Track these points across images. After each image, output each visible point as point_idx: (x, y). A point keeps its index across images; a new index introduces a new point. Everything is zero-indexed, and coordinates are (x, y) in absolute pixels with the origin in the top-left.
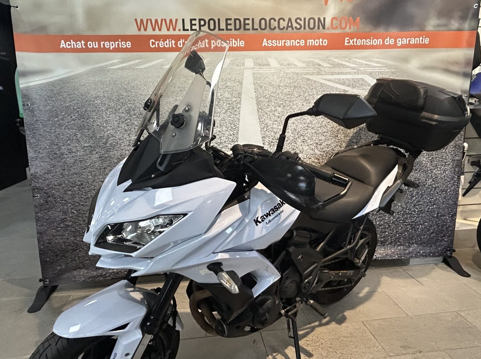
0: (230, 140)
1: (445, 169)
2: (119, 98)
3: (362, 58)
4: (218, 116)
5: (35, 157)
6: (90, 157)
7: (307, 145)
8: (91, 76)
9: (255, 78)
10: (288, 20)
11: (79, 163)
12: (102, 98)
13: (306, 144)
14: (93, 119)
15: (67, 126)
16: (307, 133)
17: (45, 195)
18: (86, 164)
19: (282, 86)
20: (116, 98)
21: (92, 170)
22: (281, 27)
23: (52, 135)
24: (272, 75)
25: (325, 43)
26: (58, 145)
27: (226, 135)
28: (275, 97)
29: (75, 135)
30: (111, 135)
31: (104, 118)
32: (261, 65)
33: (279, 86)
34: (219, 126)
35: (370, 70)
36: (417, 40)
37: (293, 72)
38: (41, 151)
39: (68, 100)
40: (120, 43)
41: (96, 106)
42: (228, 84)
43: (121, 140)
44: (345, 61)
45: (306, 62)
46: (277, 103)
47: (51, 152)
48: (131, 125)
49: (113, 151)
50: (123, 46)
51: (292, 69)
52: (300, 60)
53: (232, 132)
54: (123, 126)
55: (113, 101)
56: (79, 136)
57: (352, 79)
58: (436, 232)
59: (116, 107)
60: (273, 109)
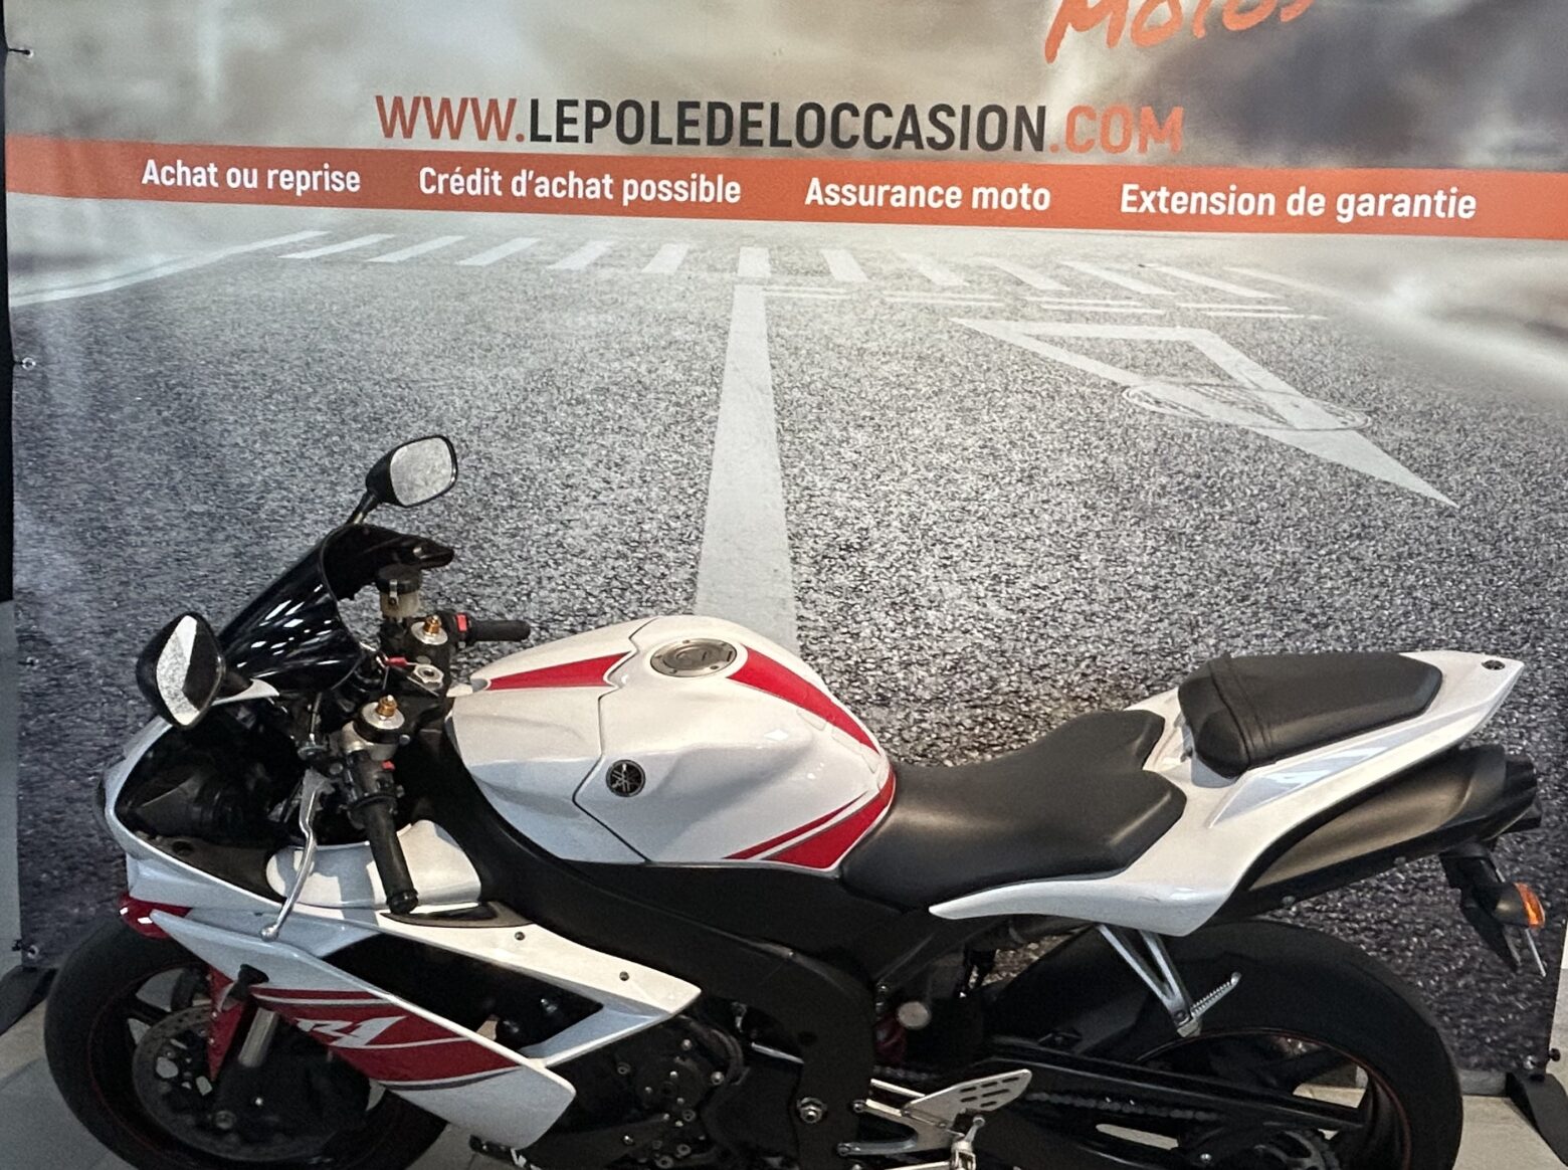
0: (675, 535)
1: (1530, 721)
2: (310, 359)
3: (1190, 264)
4: (637, 444)
5: (38, 533)
6: (207, 550)
7: (959, 581)
8: (230, 280)
9: (775, 319)
10: (902, 113)
11: (174, 565)
12: (256, 355)
13: (955, 576)
14: (222, 424)
15: (145, 442)
16: (962, 537)
17: (56, 661)
18: (194, 573)
19: (871, 353)
20: (300, 358)
21: (213, 593)
22: (877, 137)
23: (99, 466)
24: (835, 312)
25: (1041, 202)
26: (113, 500)
27: (660, 516)
28: (843, 391)
29: (169, 472)
30: (276, 481)
31: (259, 424)
32: (797, 272)
33: (861, 351)
34: (638, 481)
35: (1218, 310)
36: (1423, 203)
37: (916, 301)
38: (59, 517)
39: (152, 354)
40: (327, 174)
41: (234, 381)
42: (678, 334)
43: (307, 501)
44: (1119, 271)
45: (966, 268)
46: (852, 413)
47: (91, 520)
48: (343, 453)
49: (275, 538)
50: (334, 187)
51: (914, 293)
52: (943, 262)
53: (683, 508)
54: (316, 453)
55: (291, 368)
56: (179, 476)
57: (1147, 341)
58: (1480, 971)
59: (300, 388)
60: (837, 433)
